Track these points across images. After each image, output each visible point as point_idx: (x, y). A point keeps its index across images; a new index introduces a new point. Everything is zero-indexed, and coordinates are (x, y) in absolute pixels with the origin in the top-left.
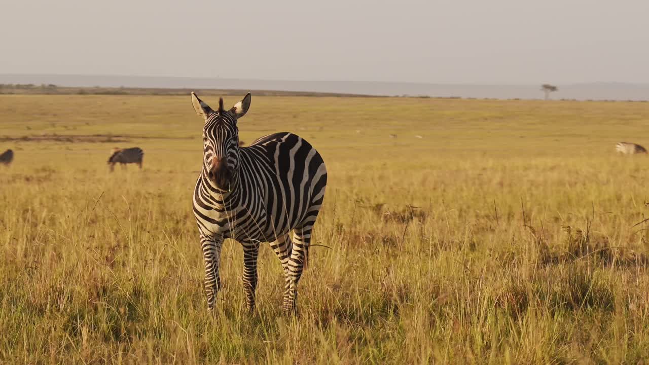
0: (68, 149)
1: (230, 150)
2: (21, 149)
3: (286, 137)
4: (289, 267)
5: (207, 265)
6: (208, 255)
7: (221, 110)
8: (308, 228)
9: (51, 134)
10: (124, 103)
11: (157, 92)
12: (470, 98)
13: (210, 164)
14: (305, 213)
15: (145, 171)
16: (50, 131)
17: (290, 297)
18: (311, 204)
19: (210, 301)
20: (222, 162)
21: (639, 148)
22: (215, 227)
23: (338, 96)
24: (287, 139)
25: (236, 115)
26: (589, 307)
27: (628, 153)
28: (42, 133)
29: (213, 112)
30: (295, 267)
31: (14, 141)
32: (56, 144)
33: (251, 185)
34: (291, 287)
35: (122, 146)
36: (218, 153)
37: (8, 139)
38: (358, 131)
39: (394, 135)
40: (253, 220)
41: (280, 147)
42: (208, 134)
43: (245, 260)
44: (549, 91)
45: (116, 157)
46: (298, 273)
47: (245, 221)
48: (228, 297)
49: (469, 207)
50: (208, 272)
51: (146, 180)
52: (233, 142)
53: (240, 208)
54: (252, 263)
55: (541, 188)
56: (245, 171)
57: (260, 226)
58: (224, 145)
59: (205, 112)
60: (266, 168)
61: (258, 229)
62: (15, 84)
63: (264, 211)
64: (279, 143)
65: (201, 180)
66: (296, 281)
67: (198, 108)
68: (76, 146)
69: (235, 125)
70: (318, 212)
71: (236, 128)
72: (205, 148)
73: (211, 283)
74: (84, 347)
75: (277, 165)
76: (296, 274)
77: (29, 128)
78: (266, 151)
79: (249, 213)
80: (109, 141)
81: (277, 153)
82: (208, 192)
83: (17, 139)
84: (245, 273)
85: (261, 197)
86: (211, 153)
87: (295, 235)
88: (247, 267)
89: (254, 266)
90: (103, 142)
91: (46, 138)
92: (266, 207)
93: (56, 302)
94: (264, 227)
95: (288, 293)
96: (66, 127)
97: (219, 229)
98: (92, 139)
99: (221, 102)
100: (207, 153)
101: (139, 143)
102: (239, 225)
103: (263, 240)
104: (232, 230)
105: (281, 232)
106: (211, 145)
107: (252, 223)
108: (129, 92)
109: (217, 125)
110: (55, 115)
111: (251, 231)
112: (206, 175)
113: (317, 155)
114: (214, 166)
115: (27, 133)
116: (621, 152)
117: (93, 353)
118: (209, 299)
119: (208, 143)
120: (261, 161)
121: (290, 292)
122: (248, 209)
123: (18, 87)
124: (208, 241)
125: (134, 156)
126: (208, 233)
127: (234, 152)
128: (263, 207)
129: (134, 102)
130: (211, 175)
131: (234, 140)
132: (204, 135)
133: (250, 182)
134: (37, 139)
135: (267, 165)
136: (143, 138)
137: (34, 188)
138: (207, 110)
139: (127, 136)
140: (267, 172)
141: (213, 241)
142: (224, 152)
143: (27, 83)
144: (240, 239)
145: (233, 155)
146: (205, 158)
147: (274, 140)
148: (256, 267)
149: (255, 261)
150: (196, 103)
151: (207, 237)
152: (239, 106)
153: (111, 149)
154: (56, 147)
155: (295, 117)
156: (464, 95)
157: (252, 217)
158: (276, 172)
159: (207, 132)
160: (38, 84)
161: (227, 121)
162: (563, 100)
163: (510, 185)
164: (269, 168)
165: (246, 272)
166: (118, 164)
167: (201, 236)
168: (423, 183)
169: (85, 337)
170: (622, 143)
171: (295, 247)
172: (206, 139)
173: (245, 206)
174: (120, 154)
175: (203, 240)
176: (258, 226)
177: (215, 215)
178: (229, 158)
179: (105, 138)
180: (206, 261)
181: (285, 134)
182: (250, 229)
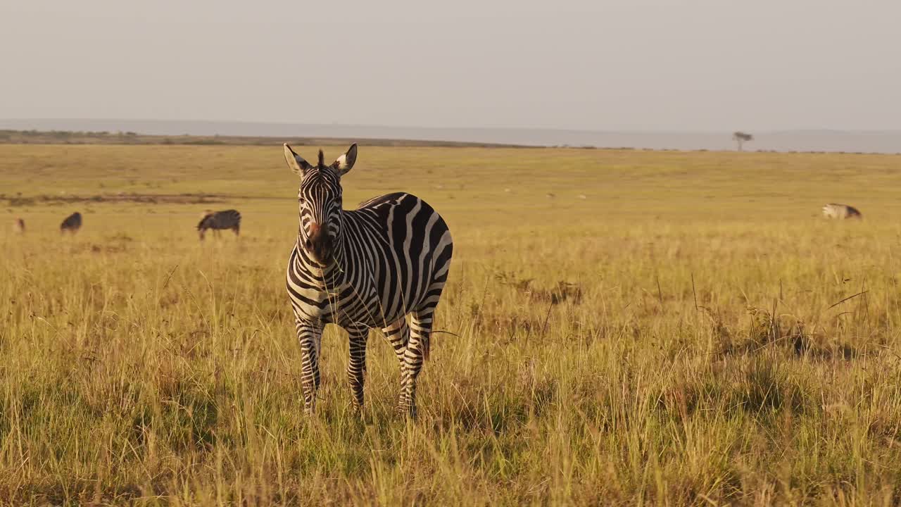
0: (149, 211)
1: (332, 214)
2: (92, 212)
3: (403, 197)
4: (405, 358)
5: (304, 356)
6: (306, 344)
7: (321, 165)
8: (429, 310)
9: (129, 193)
10: (220, 155)
11: (260, 142)
12: (645, 149)
13: (306, 231)
14: (425, 292)
15: (244, 238)
16: (128, 189)
17: (407, 395)
18: (433, 281)
19: (308, 401)
20: (323, 228)
21: (852, 211)
22: (314, 310)
23: (484, 146)
24: (402, 202)
25: (339, 171)
26: (773, 408)
27: (838, 217)
28: (119, 192)
29: (311, 167)
30: (412, 358)
31: (84, 202)
32: (136, 206)
33: (359, 257)
34: (408, 382)
35: (216, 208)
36: (317, 217)
37: (76, 199)
38: (507, 190)
39: (551, 195)
40: (360, 302)
41: (395, 210)
42: (305, 195)
43: (351, 350)
44: (742, 140)
45: (207, 222)
46: (417, 367)
47: (350, 302)
48: (330, 395)
49: (635, 284)
50: (305, 365)
51: (243, 250)
52: (336, 204)
53: (344, 286)
54: (359, 354)
55: (728, 260)
56: (351, 240)
57: (369, 309)
58: (325, 208)
59: (301, 168)
60: (377, 236)
61: (366, 312)
62: (85, 131)
63: (374, 290)
64: (393, 206)
65: (296, 251)
66: (414, 376)
67: (292, 163)
68: (161, 209)
69: (338, 184)
70: (441, 290)
71: (339, 187)
72: (301, 212)
73: (308, 378)
74: (150, 456)
75: (390, 233)
76: (415, 367)
77: (102, 186)
78: (377, 215)
79: (356, 291)
80: (202, 202)
81: (391, 218)
82: (304, 267)
83: (87, 199)
84: (351, 367)
85: (370, 273)
86: (308, 218)
87: (413, 320)
88: (352, 358)
89: (361, 357)
90: (194, 203)
91: (124, 198)
92: (377, 286)
93: (117, 401)
94: (373, 310)
95: (405, 390)
96: (148, 184)
97: (319, 312)
98: (181, 199)
99: (321, 156)
100: (303, 218)
101: (237, 204)
102: (343, 306)
103: (373, 326)
104: (334, 313)
105: (396, 315)
106: (309, 208)
107: (359, 306)
108: (224, 141)
109: (316, 183)
110: (134, 170)
111: (359, 313)
112: (302, 245)
113: (441, 219)
114: (312, 234)
115: (101, 192)
116: (830, 216)
117: (160, 465)
118: (307, 398)
119: (304, 205)
120: (372, 229)
121: (407, 390)
122: (355, 287)
123: (90, 135)
124: (306, 326)
125: (230, 220)
126: (305, 317)
127: (337, 216)
128: (372, 285)
129: (231, 153)
130: (308, 244)
131: (338, 203)
132: (300, 196)
133: (357, 254)
134: (113, 199)
135: (378, 233)
136: (244, 197)
137: (103, 260)
138: (304, 165)
139: (224, 196)
140: (378, 242)
141: (311, 327)
142: (325, 216)
143: (101, 130)
144: (344, 324)
145: (335, 221)
146: (301, 225)
147: (387, 202)
148: (364, 359)
149: (363, 351)
150: (290, 157)
151: (304, 321)
152: (342, 160)
153: (201, 212)
154: (137, 209)
155: (430, 172)
156: (639, 146)
157: (360, 297)
158: (389, 242)
159: (304, 192)
160: (113, 131)
161: (328, 179)
162: (760, 151)
163: (689, 257)
164: (381, 236)
165: (352, 365)
166: (210, 231)
167: (296, 321)
168: (582, 254)
169: (151, 445)
170: (831, 204)
171: (413, 334)
172: (302, 200)
173: (350, 283)
174: (212, 218)
175: (299, 325)
176: (366, 308)
177: (314, 295)
178: (331, 224)
179: (197, 199)
180: (303, 351)
181: (402, 194)
182: (357, 312)
